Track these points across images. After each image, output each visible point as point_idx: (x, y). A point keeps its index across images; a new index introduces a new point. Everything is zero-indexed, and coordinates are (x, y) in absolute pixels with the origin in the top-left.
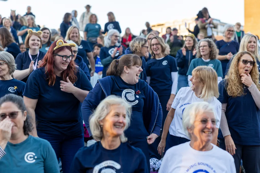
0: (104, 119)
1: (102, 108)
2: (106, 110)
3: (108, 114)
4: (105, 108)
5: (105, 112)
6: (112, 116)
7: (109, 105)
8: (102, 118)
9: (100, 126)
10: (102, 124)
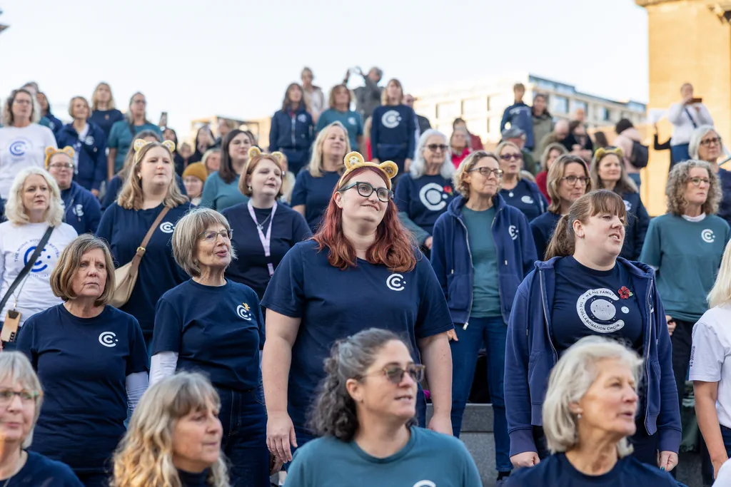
0: (584, 397)
1: (575, 370)
2: (585, 373)
3: (592, 383)
4: (581, 367)
5: (584, 379)
6: (606, 387)
7: (592, 360)
8: (578, 396)
9: (574, 416)
10: (579, 410)
